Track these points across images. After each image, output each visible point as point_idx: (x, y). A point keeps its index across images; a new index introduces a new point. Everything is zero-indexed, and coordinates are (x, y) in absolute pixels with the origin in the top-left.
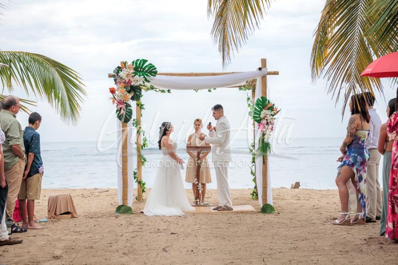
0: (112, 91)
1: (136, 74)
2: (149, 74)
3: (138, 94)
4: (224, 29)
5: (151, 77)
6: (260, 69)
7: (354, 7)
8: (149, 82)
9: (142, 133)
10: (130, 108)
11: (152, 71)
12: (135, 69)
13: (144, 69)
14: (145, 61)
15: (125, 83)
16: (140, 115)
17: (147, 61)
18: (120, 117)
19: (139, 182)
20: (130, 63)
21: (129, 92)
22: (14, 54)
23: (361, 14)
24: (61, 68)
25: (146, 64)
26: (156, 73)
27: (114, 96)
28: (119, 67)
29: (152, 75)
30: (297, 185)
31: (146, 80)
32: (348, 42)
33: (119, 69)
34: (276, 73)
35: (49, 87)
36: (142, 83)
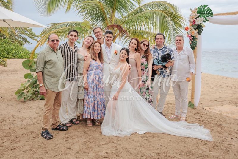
0: (187, 29)
1: (199, 16)
2: (208, 16)
3: (201, 30)
8: (208, 21)
10: (196, 40)
11: (210, 13)
12: (198, 13)
13: (205, 12)
14: (205, 6)
17: (207, 6)
18: (190, 46)
21: (195, 29)
25: (206, 8)
26: (212, 13)
27: (188, 32)
29: (210, 16)
31: (206, 20)
36: (202, 22)
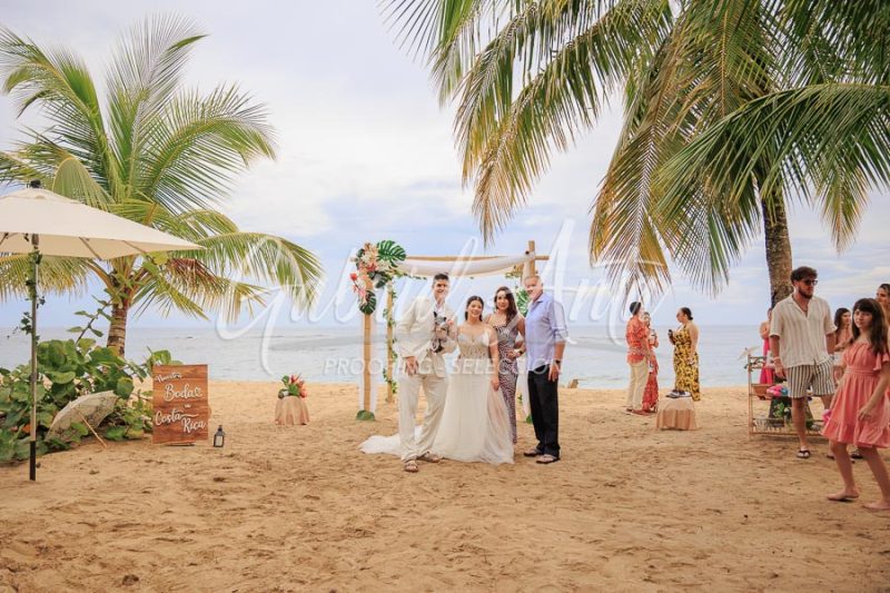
0: (354, 278)
1: (381, 258)
2: (396, 258)
4: (486, 206)
5: (398, 262)
6: (527, 253)
7: (635, 181)
8: (397, 267)
9: (393, 326)
11: (401, 255)
12: (379, 252)
13: (391, 252)
14: (392, 243)
15: (368, 268)
16: (391, 304)
17: (394, 242)
18: (361, 309)
19: (390, 382)
20: (374, 245)
21: (373, 278)
22: (246, 236)
23: (644, 189)
24: (299, 252)
25: (393, 246)
26: (404, 256)
27: (355, 284)
28: (363, 250)
29: (401, 259)
30: (575, 384)
31: (393, 265)
32: (629, 221)
33: (362, 252)
34: (546, 258)
35: (284, 273)
36: (387, 269)
